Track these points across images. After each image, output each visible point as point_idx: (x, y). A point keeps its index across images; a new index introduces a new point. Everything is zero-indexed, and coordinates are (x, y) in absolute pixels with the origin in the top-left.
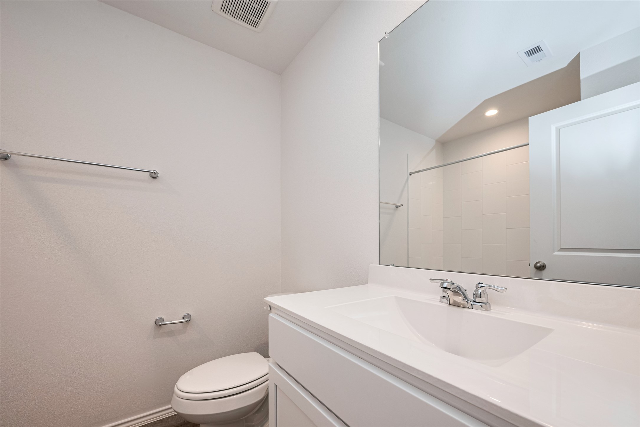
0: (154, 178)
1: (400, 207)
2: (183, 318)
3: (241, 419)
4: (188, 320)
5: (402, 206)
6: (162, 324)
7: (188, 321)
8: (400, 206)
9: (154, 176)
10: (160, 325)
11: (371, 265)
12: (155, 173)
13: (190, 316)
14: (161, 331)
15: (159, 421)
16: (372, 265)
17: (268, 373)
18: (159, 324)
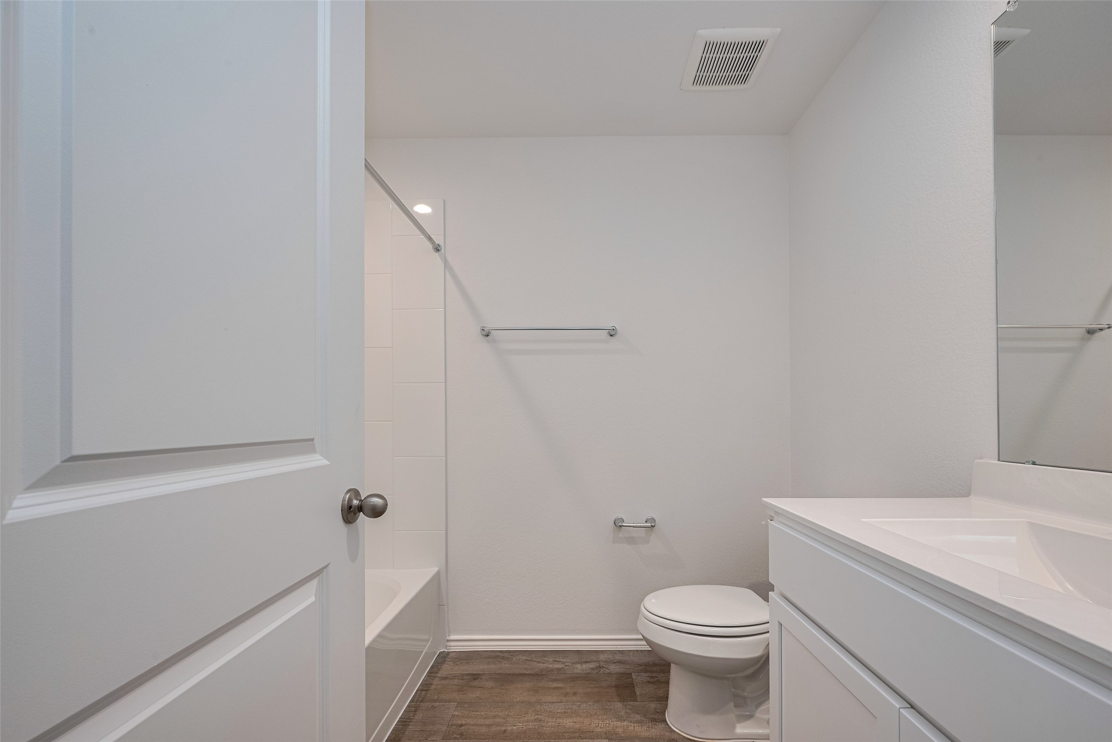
0: (611, 336)
1: (1102, 333)
2: (646, 522)
3: (727, 676)
4: (651, 526)
5: (1109, 328)
6: (622, 525)
7: (653, 526)
8: (1101, 330)
9: (613, 333)
10: (620, 526)
11: (976, 460)
12: (613, 330)
13: (653, 520)
14: (621, 535)
15: (618, 651)
16: (980, 460)
17: (768, 622)
18: (618, 525)
